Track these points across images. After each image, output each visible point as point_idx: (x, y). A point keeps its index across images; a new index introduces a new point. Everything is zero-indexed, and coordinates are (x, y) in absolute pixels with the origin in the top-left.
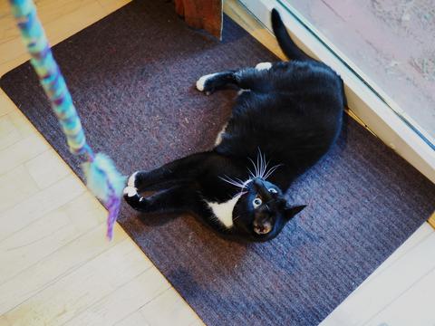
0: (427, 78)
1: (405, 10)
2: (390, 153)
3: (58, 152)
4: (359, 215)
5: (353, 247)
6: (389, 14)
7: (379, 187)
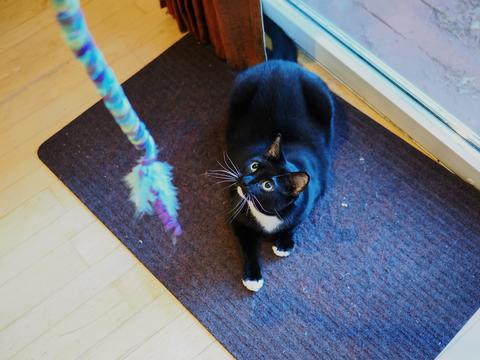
1: (474, 17)
4: (440, 263)
5: (436, 301)
6: (455, 24)
7: (459, 229)
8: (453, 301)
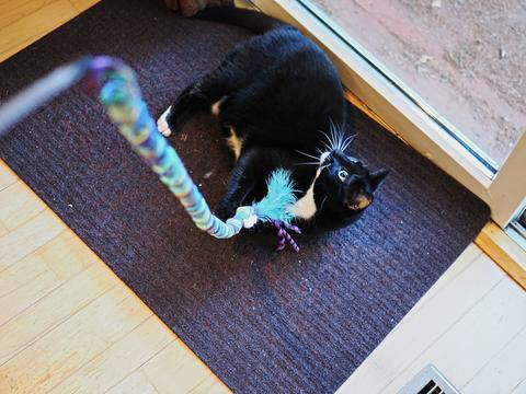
0: (464, 75)
2: (427, 165)
3: (28, 184)
4: (395, 239)
5: (389, 277)
7: (416, 206)
8: (406, 278)
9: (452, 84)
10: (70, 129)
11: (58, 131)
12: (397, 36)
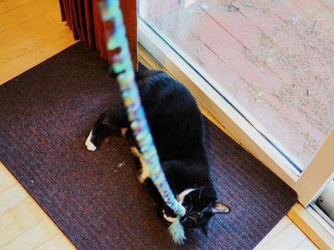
0: (285, 105)
1: (268, 55)
2: (259, 164)
3: (6, 166)
4: (237, 211)
5: (232, 236)
6: (257, 58)
7: (251, 190)
8: (243, 237)
9: (277, 111)
10: (35, 132)
11: (28, 133)
12: (244, 79)
